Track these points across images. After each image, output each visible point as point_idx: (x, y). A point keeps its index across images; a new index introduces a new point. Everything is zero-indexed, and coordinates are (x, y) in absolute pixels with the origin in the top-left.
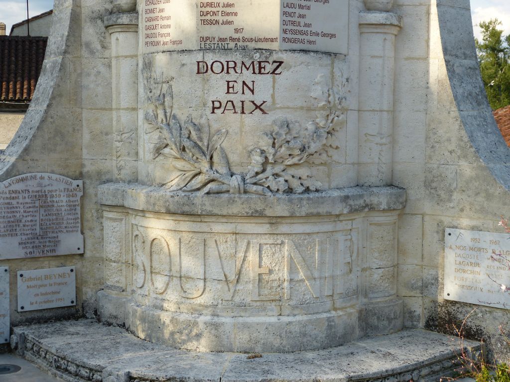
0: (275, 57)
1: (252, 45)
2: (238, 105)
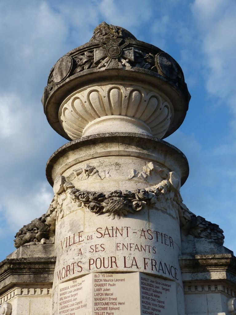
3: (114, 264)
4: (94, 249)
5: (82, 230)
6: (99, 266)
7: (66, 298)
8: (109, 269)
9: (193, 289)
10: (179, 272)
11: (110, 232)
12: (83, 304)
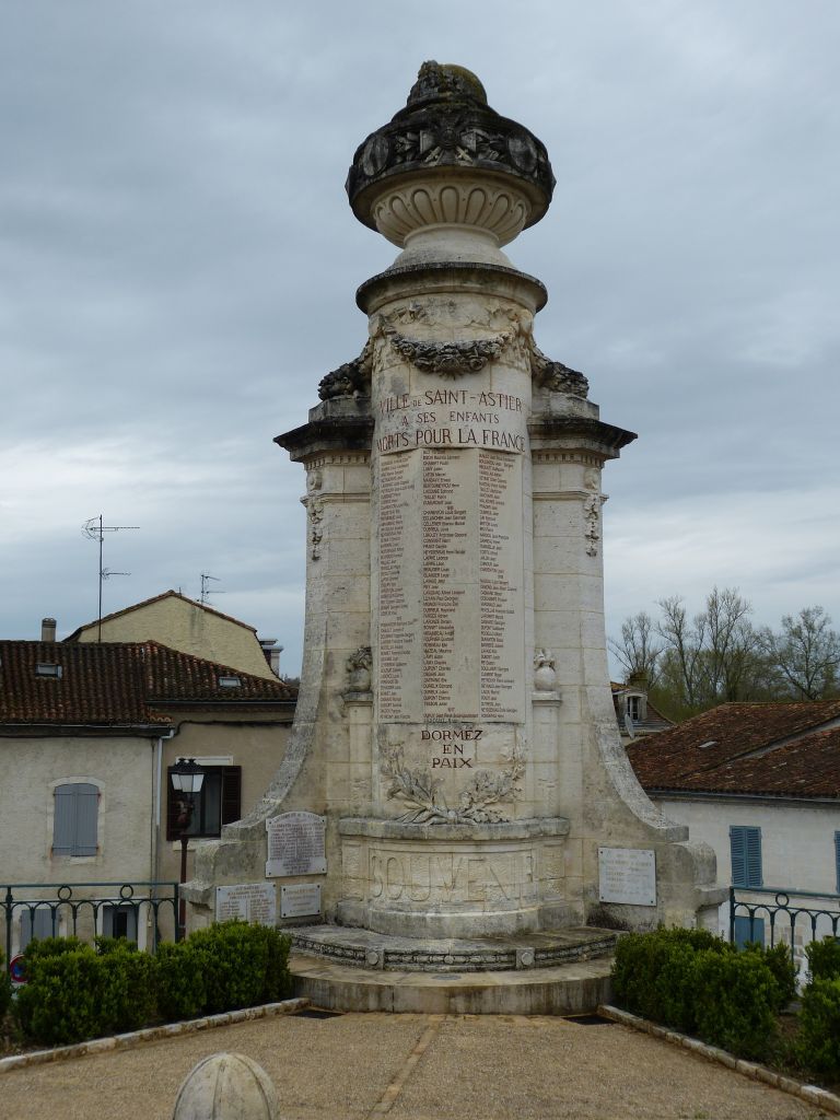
0: (477, 728)
1: (461, 719)
2: (452, 761)
3: (446, 438)
4: (423, 418)
5: (407, 391)
6: (428, 440)
7: (389, 474)
8: (441, 445)
9: (544, 458)
10: (526, 441)
11: (443, 397)
12: (410, 484)
